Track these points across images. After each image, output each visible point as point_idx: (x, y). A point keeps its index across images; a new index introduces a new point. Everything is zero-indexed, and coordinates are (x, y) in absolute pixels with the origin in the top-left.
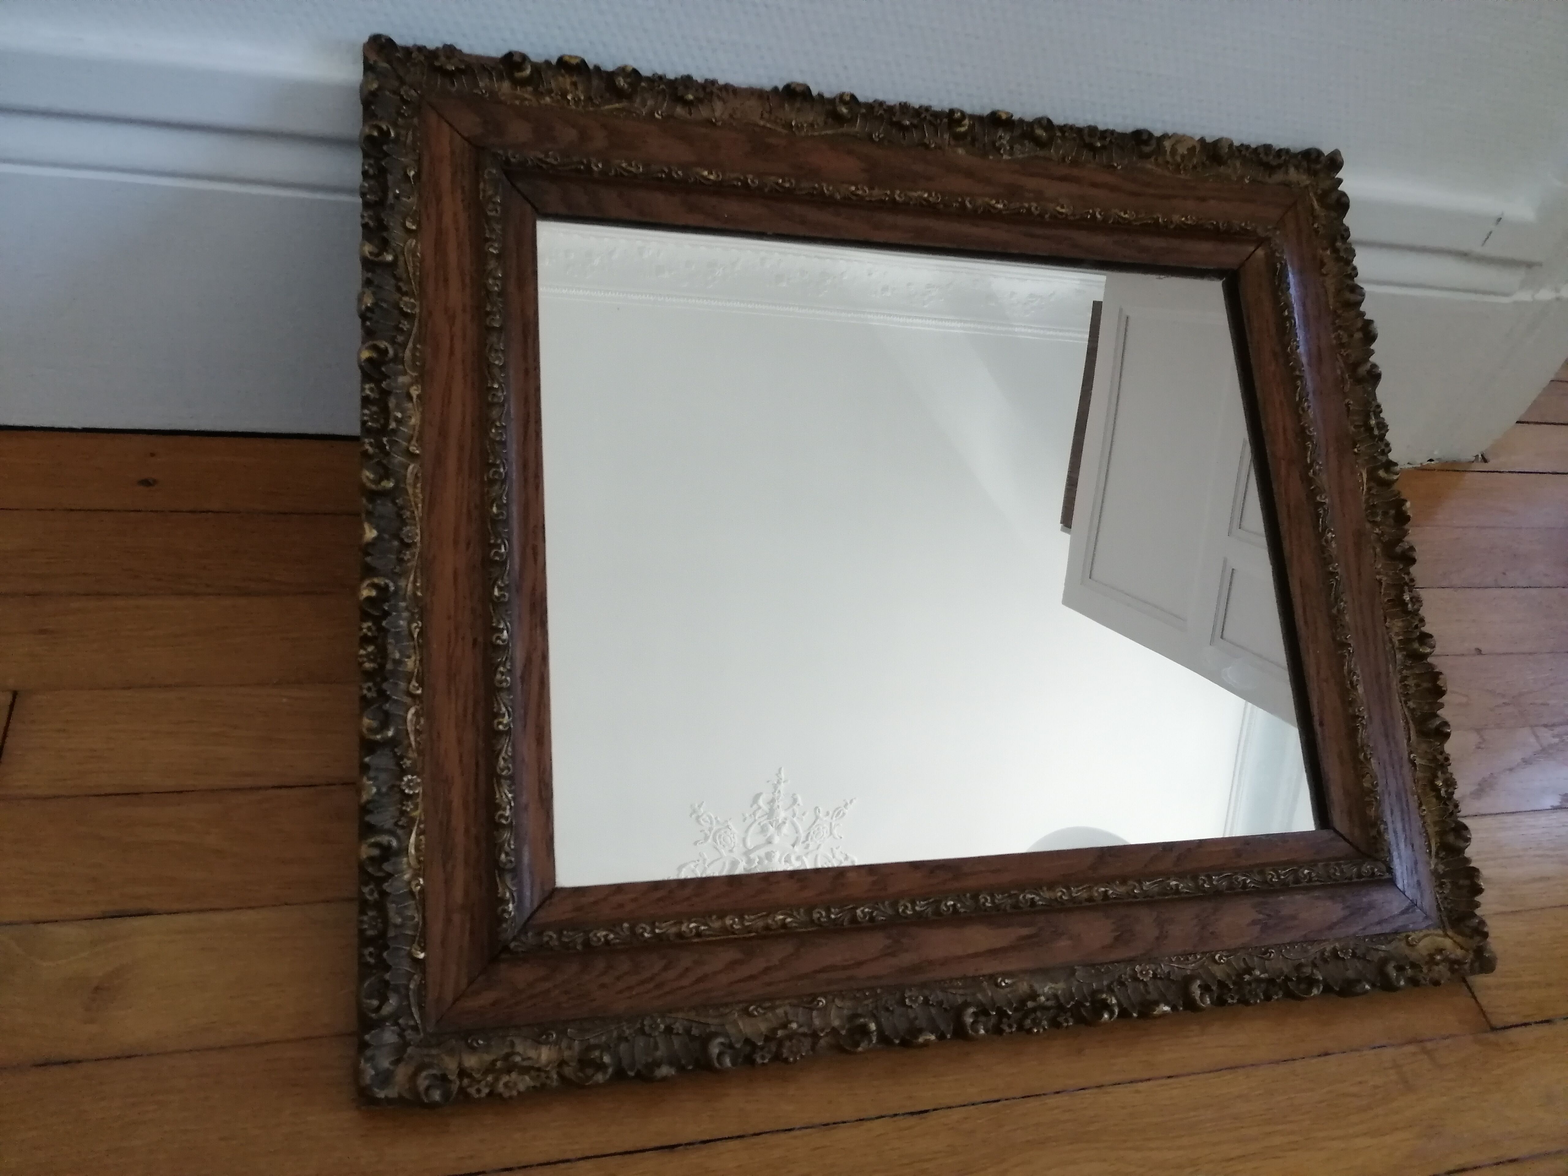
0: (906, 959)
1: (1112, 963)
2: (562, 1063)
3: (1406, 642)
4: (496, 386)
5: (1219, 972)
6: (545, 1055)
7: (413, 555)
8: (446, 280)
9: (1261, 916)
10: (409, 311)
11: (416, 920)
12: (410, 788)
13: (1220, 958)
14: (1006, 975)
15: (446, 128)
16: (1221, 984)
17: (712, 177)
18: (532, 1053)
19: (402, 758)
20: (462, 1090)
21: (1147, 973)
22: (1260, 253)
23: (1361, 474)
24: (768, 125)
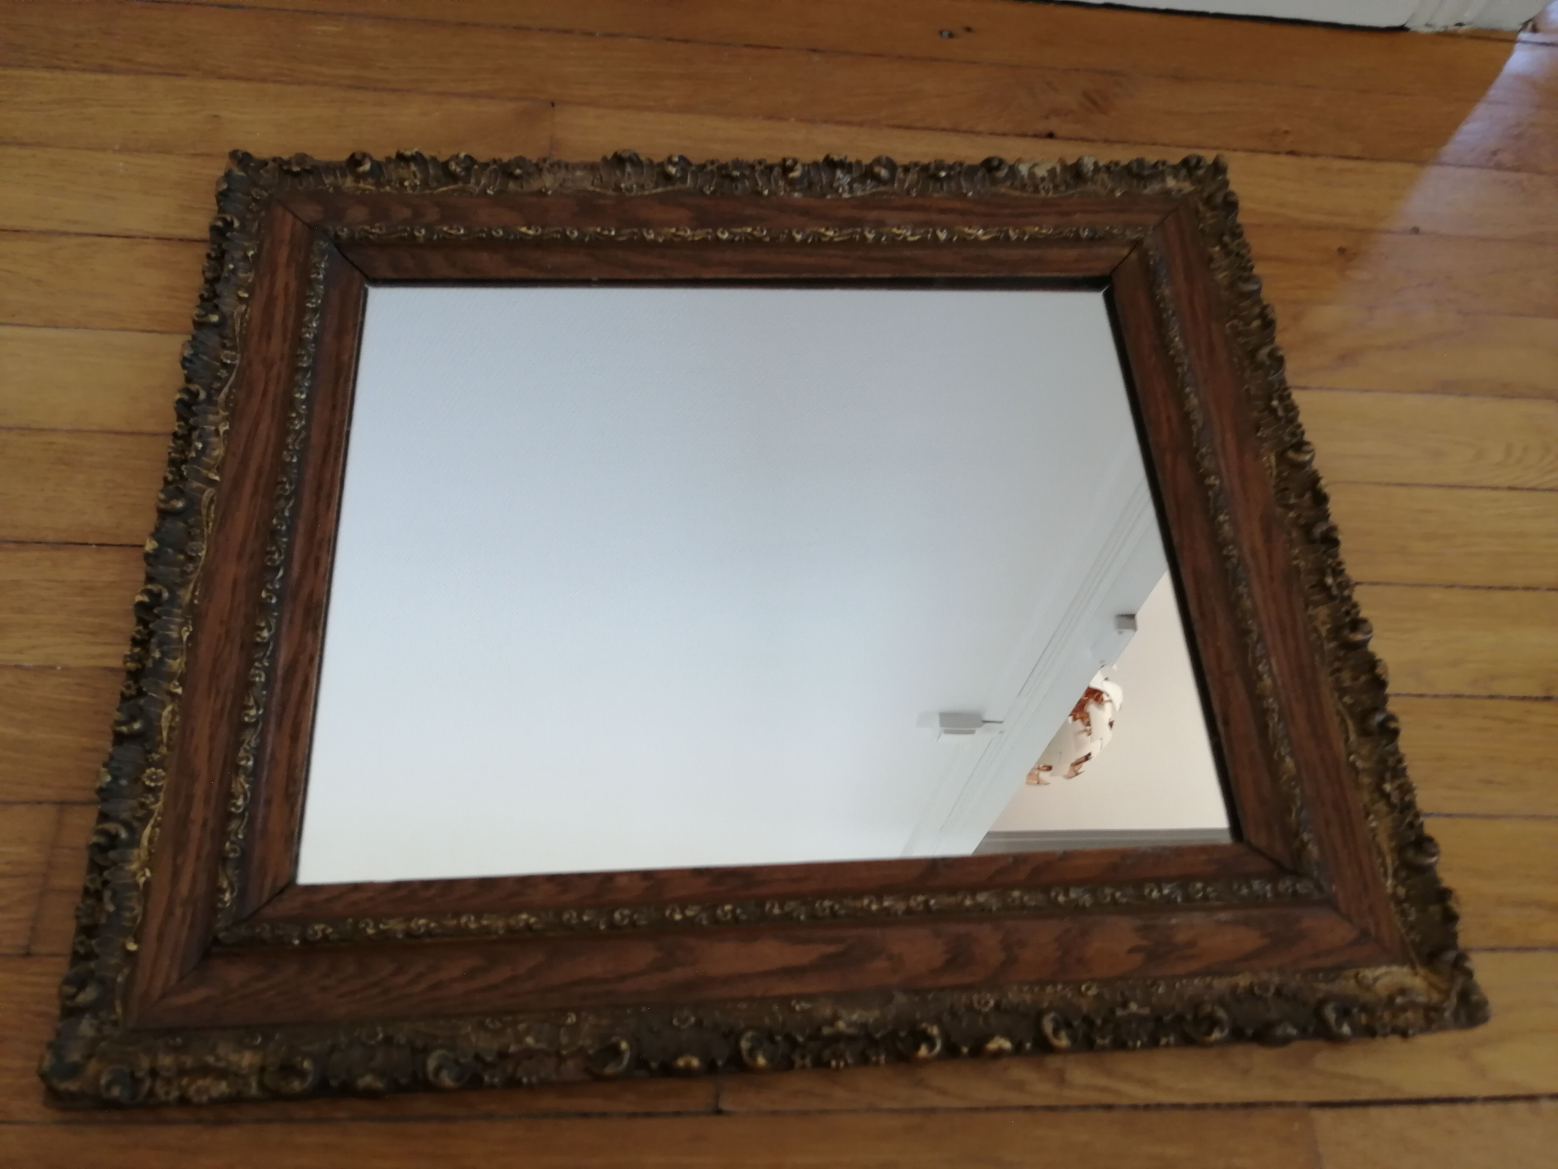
0: (679, 974)
1: (942, 989)
2: (262, 1070)
3: (1336, 632)
4: (294, 415)
5: (1085, 1006)
6: (247, 1059)
7: (196, 568)
8: (269, 337)
9: (1145, 943)
10: (229, 362)
11: (136, 912)
12: (152, 780)
13: (1088, 989)
14: (801, 997)
15: (289, 217)
16: (1088, 1020)
17: (531, 232)
18: (234, 1057)
19: (149, 752)
20: (151, 1093)
21: (987, 1003)
22: (1134, 256)
23: (1269, 459)
24: (598, 190)
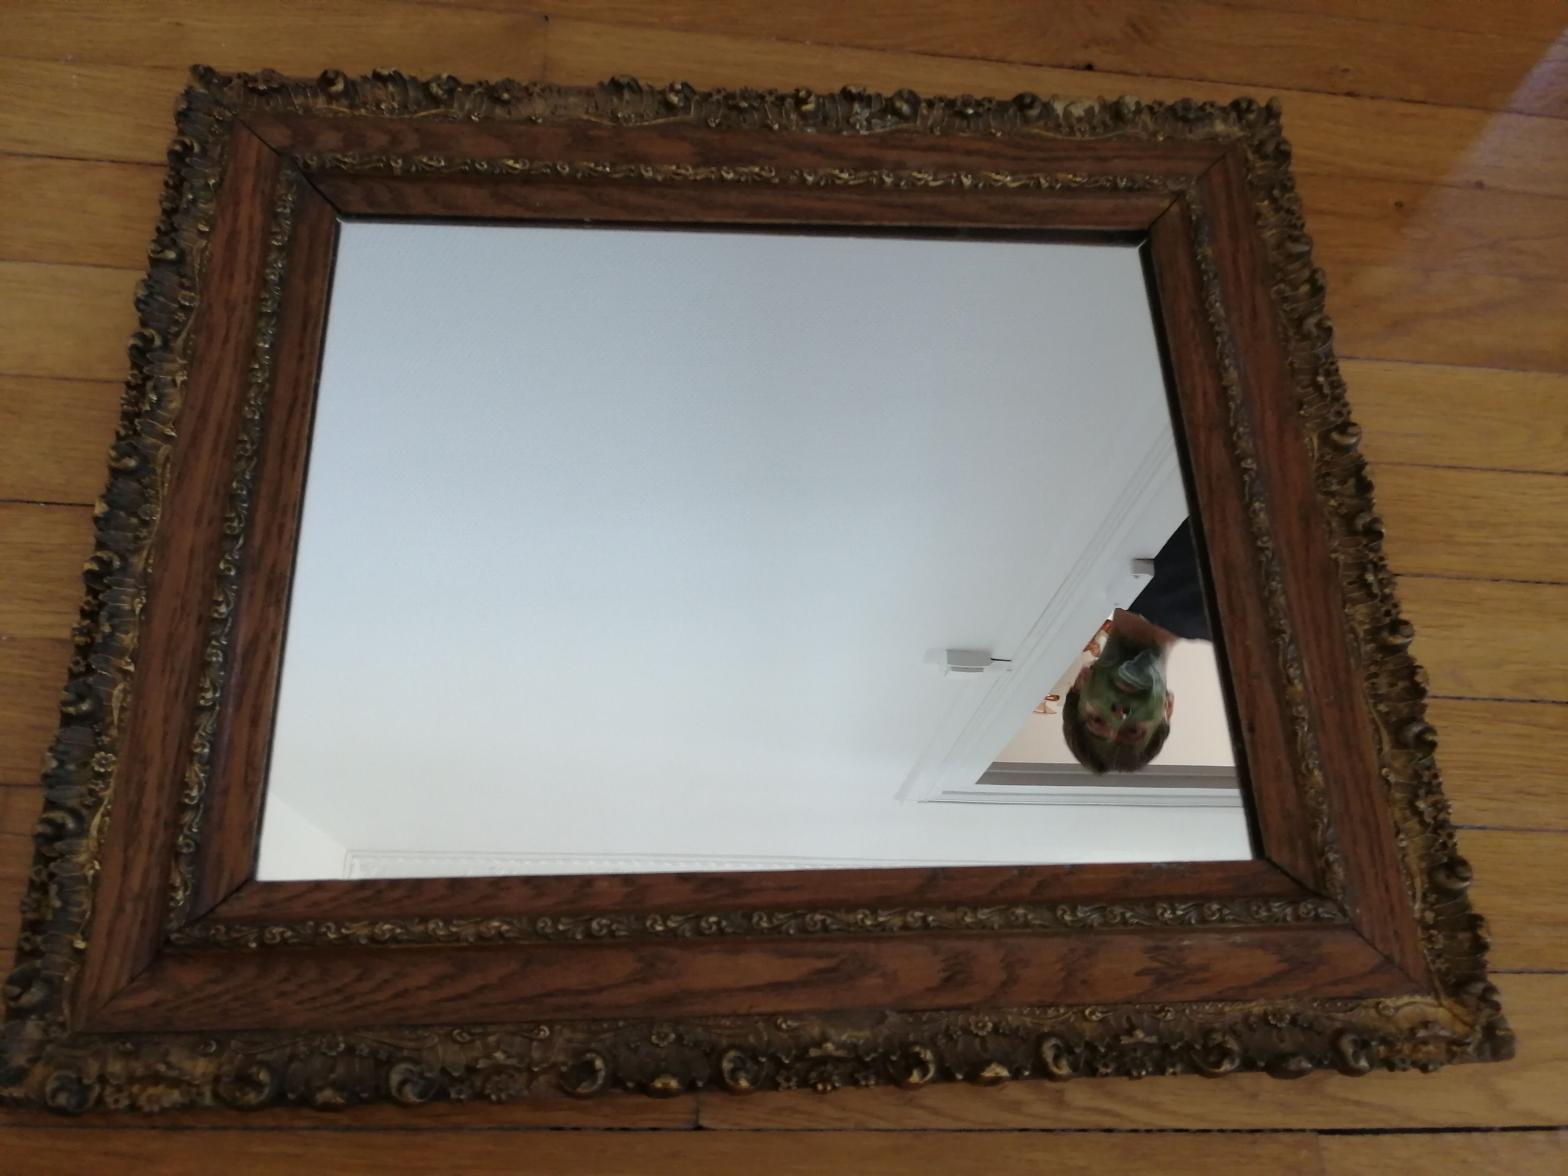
0: (660, 987)
1: (938, 1010)
2: (217, 1079)
3: (1374, 633)
4: (257, 366)
5: (1089, 1030)
6: (201, 1067)
7: (150, 533)
8: (231, 276)
9: (1155, 964)
10: (187, 304)
11: (85, 907)
12: (102, 765)
13: (1092, 1013)
14: (787, 1015)
15: (256, 141)
16: (1091, 1047)
17: (517, 166)
18: (187, 1065)
19: (99, 734)
20: (100, 1100)
21: (984, 1026)
22: (1175, 209)
23: (1311, 439)
24: (593, 119)
